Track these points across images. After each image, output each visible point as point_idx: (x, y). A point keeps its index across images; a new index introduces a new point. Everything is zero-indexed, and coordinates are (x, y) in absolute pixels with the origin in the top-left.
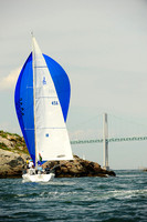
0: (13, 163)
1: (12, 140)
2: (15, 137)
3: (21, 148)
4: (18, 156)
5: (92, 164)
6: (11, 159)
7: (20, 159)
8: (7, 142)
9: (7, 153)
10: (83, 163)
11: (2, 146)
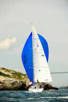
0: (13, 84)
1: (13, 73)
2: (14, 72)
3: (17, 77)
4: (15, 80)
5: (48, 84)
6: (12, 82)
7: (16, 82)
8: (10, 74)
9: (11, 79)
11: (8, 76)
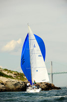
0: (16, 85)
1: (15, 74)
2: (16, 73)
3: (19, 78)
4: (18, 81)
6: (15, 83)
7: (19, 83)
8: (13, 75)
9: (13, 80)
10: (47, 84)
11: (11, 77)
